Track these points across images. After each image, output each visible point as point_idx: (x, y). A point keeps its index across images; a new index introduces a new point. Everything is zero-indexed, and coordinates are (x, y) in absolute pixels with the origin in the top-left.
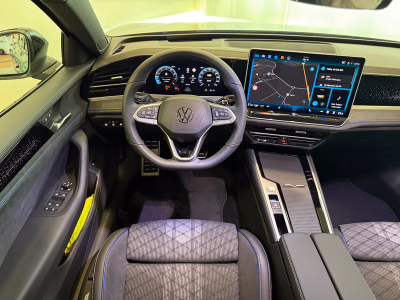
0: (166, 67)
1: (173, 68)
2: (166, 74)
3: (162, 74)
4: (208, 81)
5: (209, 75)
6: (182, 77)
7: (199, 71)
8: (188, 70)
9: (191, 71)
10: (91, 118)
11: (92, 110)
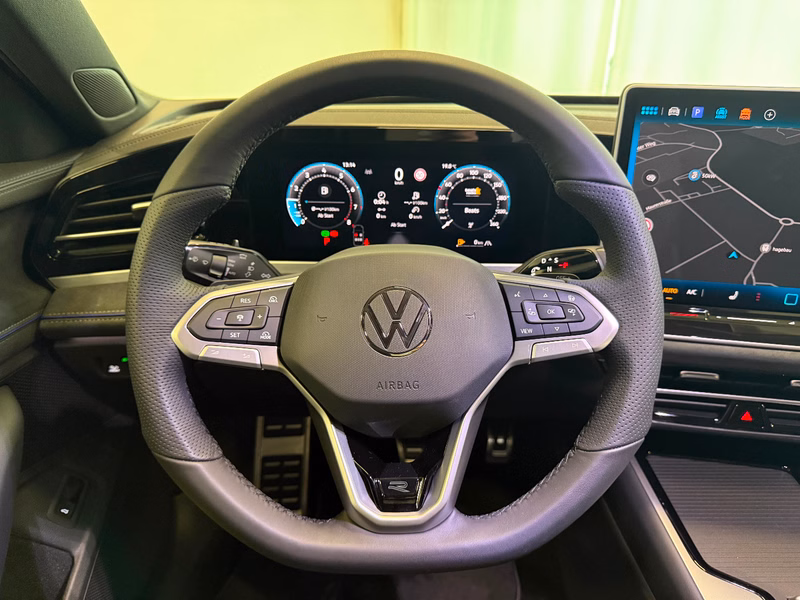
0: (324, 167)
1: (349, 169)
2: (325, 190)
3: (310, 192)
4: (467, 210)
5: (470, 192)
6: (380, 200)
7: (436, 176)
8: (399, 175)
9: (409, 176)
10: (57, 345)
11: (58, 316)
